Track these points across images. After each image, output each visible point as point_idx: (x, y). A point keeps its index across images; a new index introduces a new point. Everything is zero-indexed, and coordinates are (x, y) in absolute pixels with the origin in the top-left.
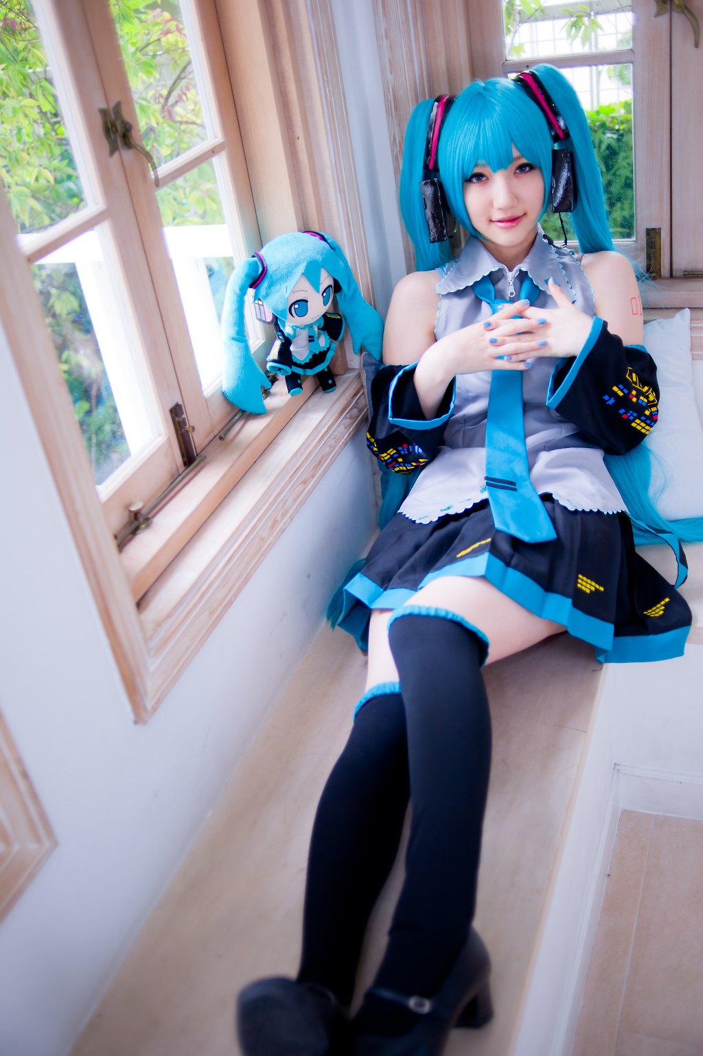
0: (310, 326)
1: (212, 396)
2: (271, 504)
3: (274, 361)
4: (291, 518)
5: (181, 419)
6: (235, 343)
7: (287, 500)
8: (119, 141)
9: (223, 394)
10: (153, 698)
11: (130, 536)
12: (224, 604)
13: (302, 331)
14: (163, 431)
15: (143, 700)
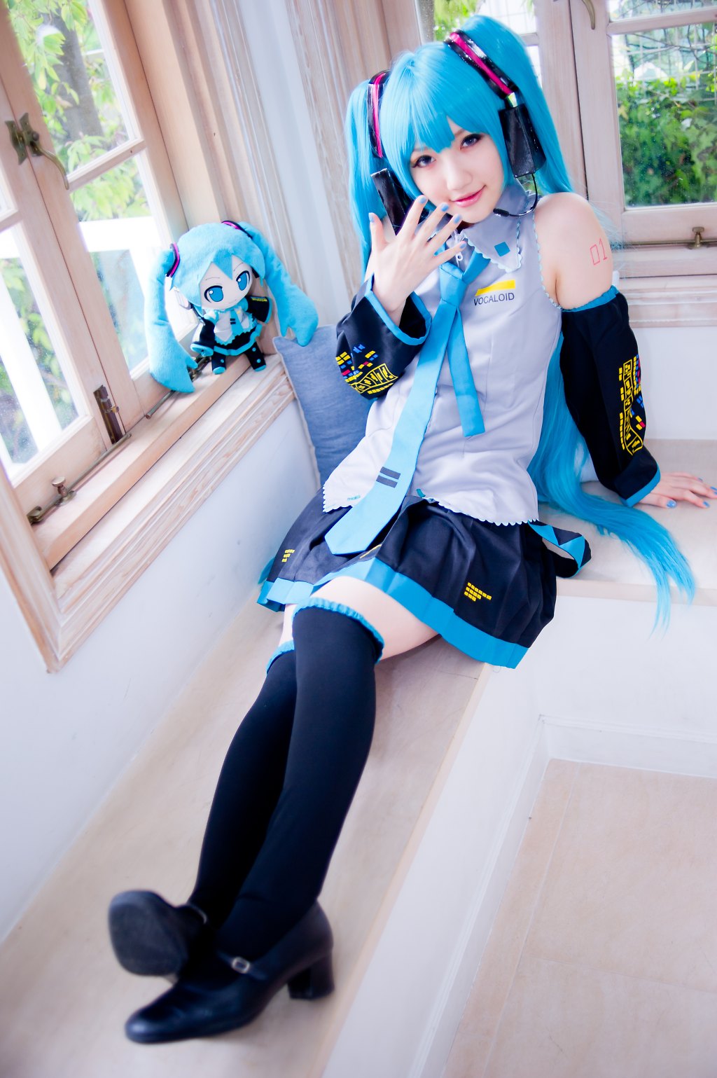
0: (232, 310)
1: (140, 378)
2: (190, 477)
3: (196, 343)
4: (213, 489)
5: (105, 400)
6: (157, 327)
7: (209, 471)
8: (28, 149)
9: (152, 375)
10: (63, 651)
11: (55, 508)
12: (138, 568)
13: (224, 314)
14: (88, 413)
15: (53, 651)
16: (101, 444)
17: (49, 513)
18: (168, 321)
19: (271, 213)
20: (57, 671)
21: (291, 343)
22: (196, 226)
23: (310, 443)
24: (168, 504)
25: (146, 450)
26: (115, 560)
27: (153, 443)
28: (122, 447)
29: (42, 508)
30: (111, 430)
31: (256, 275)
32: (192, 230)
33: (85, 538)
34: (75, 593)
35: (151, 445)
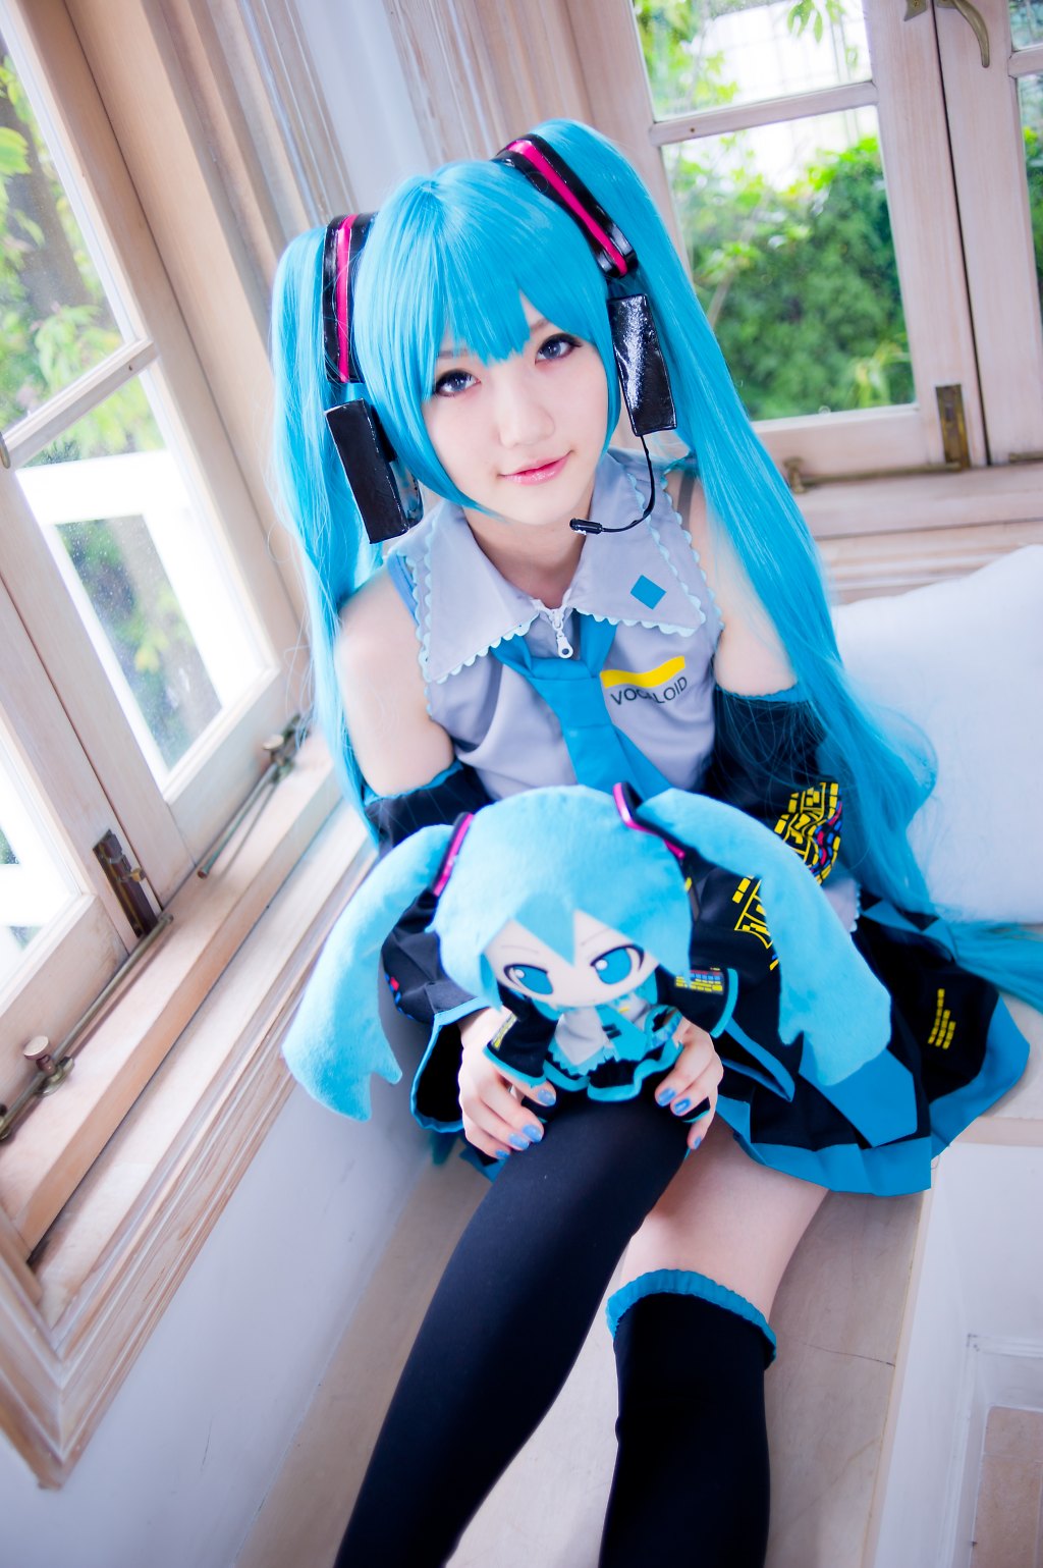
1: (180, 795)
10: (72, 1434)
11: (33, 1100)
14: (85, 888)
15: (48, 1449)
16: (116, 944)
17: (23, 1112)
20: (59, 1482)
24: (257, 1063)
25: (204, 951)
26: (161, 1211)
27: (217, 933)
28: (157, 943)
29: (9, 1107)
30: (134, 913)
34: (85, 1304)
35: (214, 937)
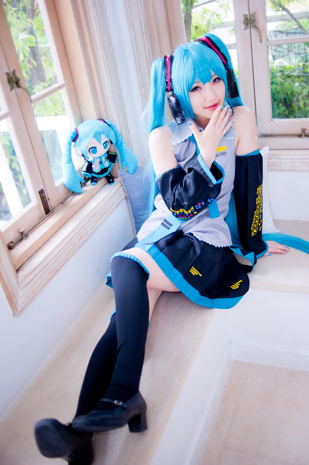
0: (100, 157)
1: (59, 186)
2: (80, 230)
3: (84, 171)
4: (90, 236)
5: (44, 195)
6: (67, 164)
7: (88, 228)
8: (15, 85)
9: (64, 185)
10: (21, 306)
11: (19, 242)
12: (56, 270)
13: (97, 159)
14: (36, 200)
15: (16, 307)
16: (41, 215)
17: (17, 244)
18: (72, 162)
19: (119, 116)
20: (17, 316)
21: (126, 173)
22: (86, 121)
23: (132, 216)
24: (69, 243)
25: (61, 218)
26: (45, 266)
27: (64, 215)
28: (50, 216)
29: (14, 242)
30: (45, 208)
31: (112, 143)
32: (84, 123)
33: (32, 256)
34: (27, 281)
35: (63, 216)
